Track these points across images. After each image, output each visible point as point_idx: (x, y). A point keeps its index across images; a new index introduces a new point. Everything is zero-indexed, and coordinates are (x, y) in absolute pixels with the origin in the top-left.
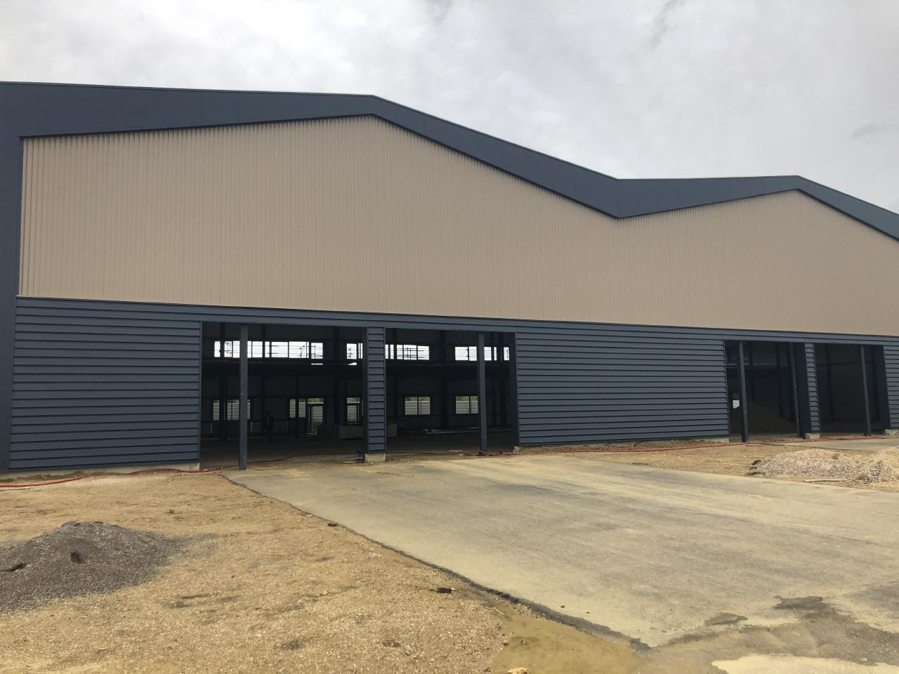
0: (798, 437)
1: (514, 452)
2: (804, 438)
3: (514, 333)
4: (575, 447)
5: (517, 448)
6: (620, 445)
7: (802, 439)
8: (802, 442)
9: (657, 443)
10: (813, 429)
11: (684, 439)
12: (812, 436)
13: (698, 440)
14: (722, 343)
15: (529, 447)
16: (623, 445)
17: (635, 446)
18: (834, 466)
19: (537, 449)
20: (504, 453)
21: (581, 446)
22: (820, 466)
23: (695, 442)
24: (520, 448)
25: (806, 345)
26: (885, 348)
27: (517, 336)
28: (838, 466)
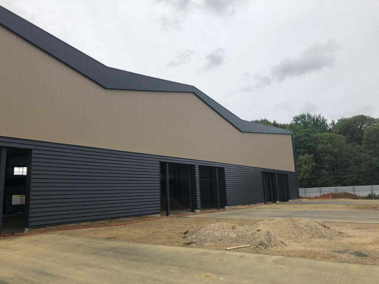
0: (191, 211)
1: (25, 232)
2: (194, 212)
3: (32, 149)
4: (71, 225)
5: (27, 229)
6: (100, 222)
7: (193, 213)
8: (193, 215)
9: (122, 219)
10: (198, 207)
11: (137, 216)
12: (198, 211)
13: (145, 216)
14: (158, 163)
15: (36, 228)
16: (102, 222)
17: (109, 222)
18: (237, 235)
19: (43, 229)
20: (16, 234)
21: (75, 225)
22: (229, 235)
23: (143, 217)
24: (29, 229)
25: (196, 166)
26: (225, 169)
27: (34, 151)
28: (240, 234)
